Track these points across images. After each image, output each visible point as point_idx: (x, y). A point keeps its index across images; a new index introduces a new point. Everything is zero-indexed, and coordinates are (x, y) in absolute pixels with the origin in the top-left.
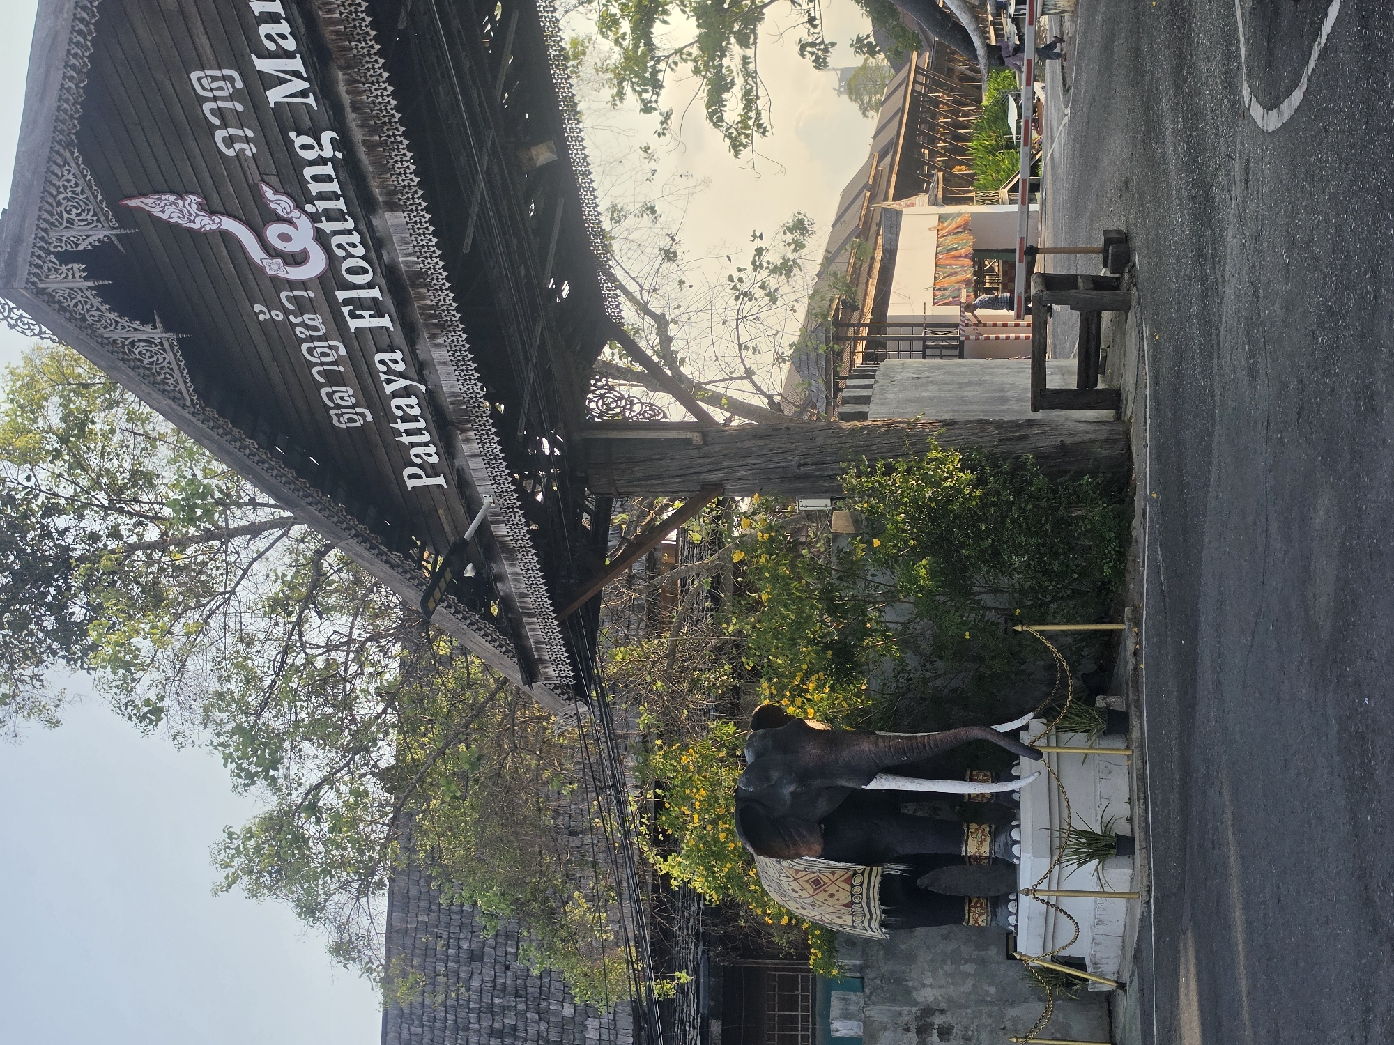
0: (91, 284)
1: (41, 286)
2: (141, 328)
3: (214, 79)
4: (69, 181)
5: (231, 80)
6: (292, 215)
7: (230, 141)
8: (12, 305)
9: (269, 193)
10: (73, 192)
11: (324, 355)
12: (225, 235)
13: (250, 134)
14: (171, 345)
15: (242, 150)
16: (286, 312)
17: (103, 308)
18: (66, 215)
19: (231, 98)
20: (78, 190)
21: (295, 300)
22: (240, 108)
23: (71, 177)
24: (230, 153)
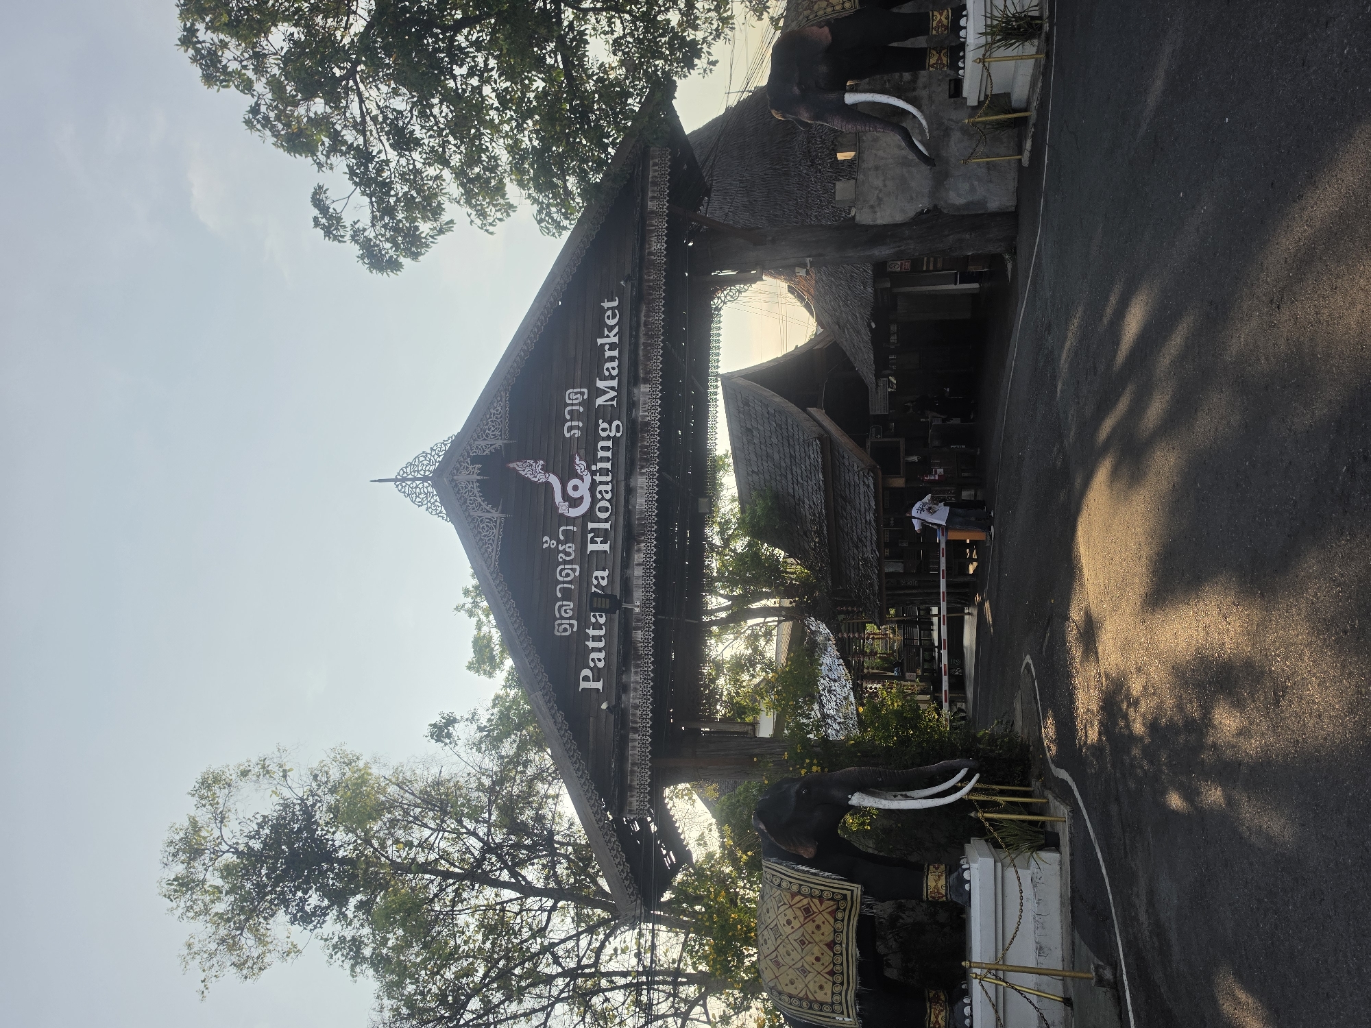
0: (479, 478)
1: (455, 477)
2: (491, 510)
3: (576, 393)
4: (497, 411)
5: (583, 394)
6: (584, 473)
7: (571, 428)
8: (435, 493)
9: (577, 459)
10: (496, 418)
11: (568, 575)
12: (548, 485)
13: (581, 425)
14: (501, 522)
15: (574, 434)
16: (559, 542)
17: (478, 495)
18: (487, 431)
19: (580, 404)
20: (499, 416)
21: (566, 532)
22: (581, 409)
23: (499, 408)
24: (567, 435)
